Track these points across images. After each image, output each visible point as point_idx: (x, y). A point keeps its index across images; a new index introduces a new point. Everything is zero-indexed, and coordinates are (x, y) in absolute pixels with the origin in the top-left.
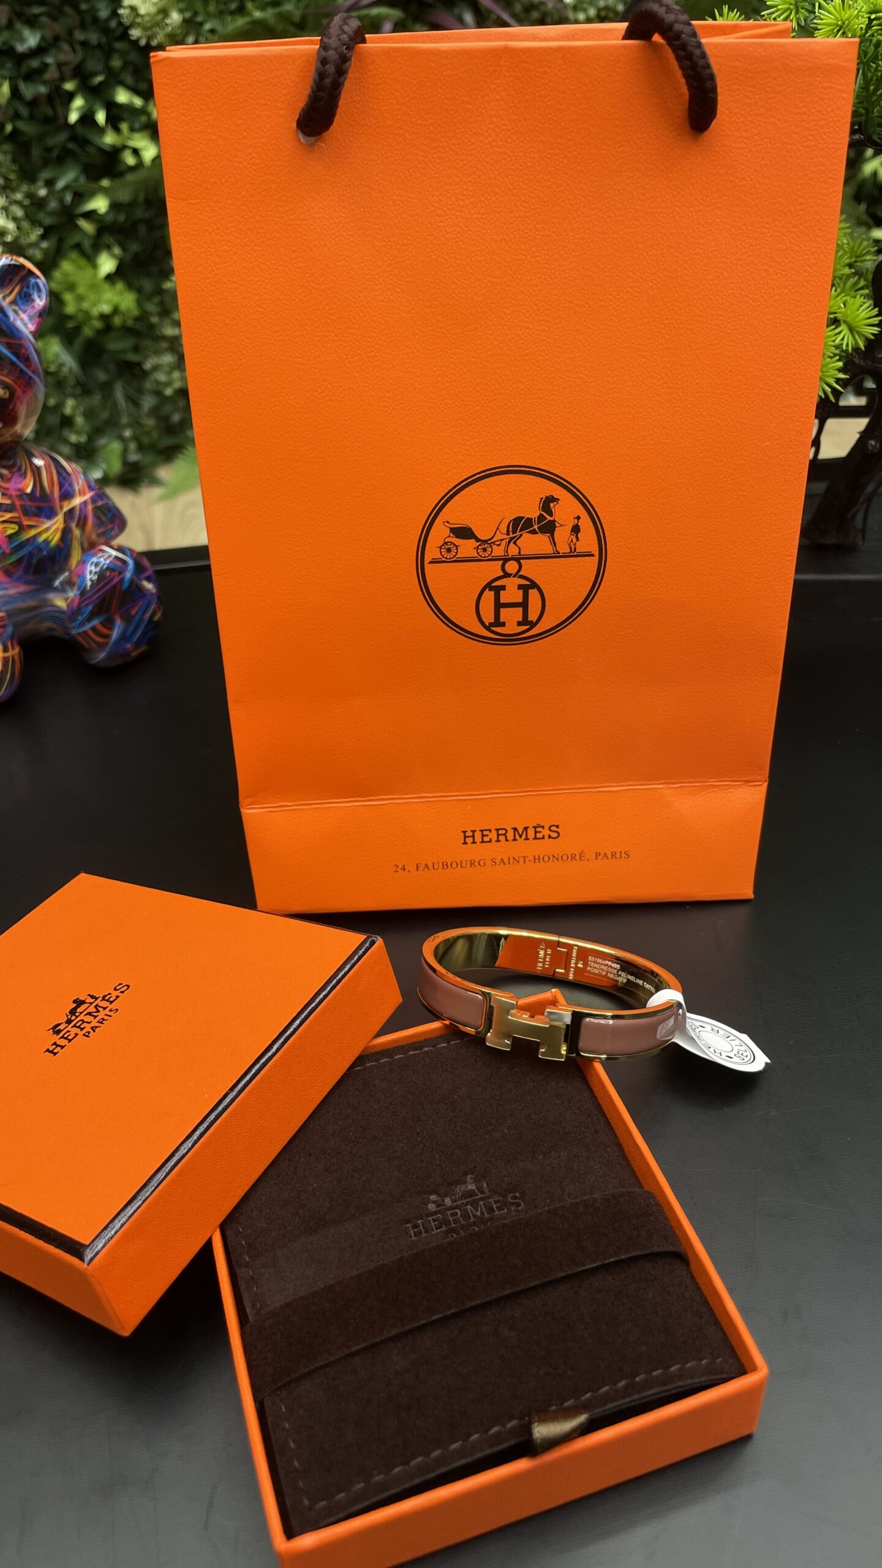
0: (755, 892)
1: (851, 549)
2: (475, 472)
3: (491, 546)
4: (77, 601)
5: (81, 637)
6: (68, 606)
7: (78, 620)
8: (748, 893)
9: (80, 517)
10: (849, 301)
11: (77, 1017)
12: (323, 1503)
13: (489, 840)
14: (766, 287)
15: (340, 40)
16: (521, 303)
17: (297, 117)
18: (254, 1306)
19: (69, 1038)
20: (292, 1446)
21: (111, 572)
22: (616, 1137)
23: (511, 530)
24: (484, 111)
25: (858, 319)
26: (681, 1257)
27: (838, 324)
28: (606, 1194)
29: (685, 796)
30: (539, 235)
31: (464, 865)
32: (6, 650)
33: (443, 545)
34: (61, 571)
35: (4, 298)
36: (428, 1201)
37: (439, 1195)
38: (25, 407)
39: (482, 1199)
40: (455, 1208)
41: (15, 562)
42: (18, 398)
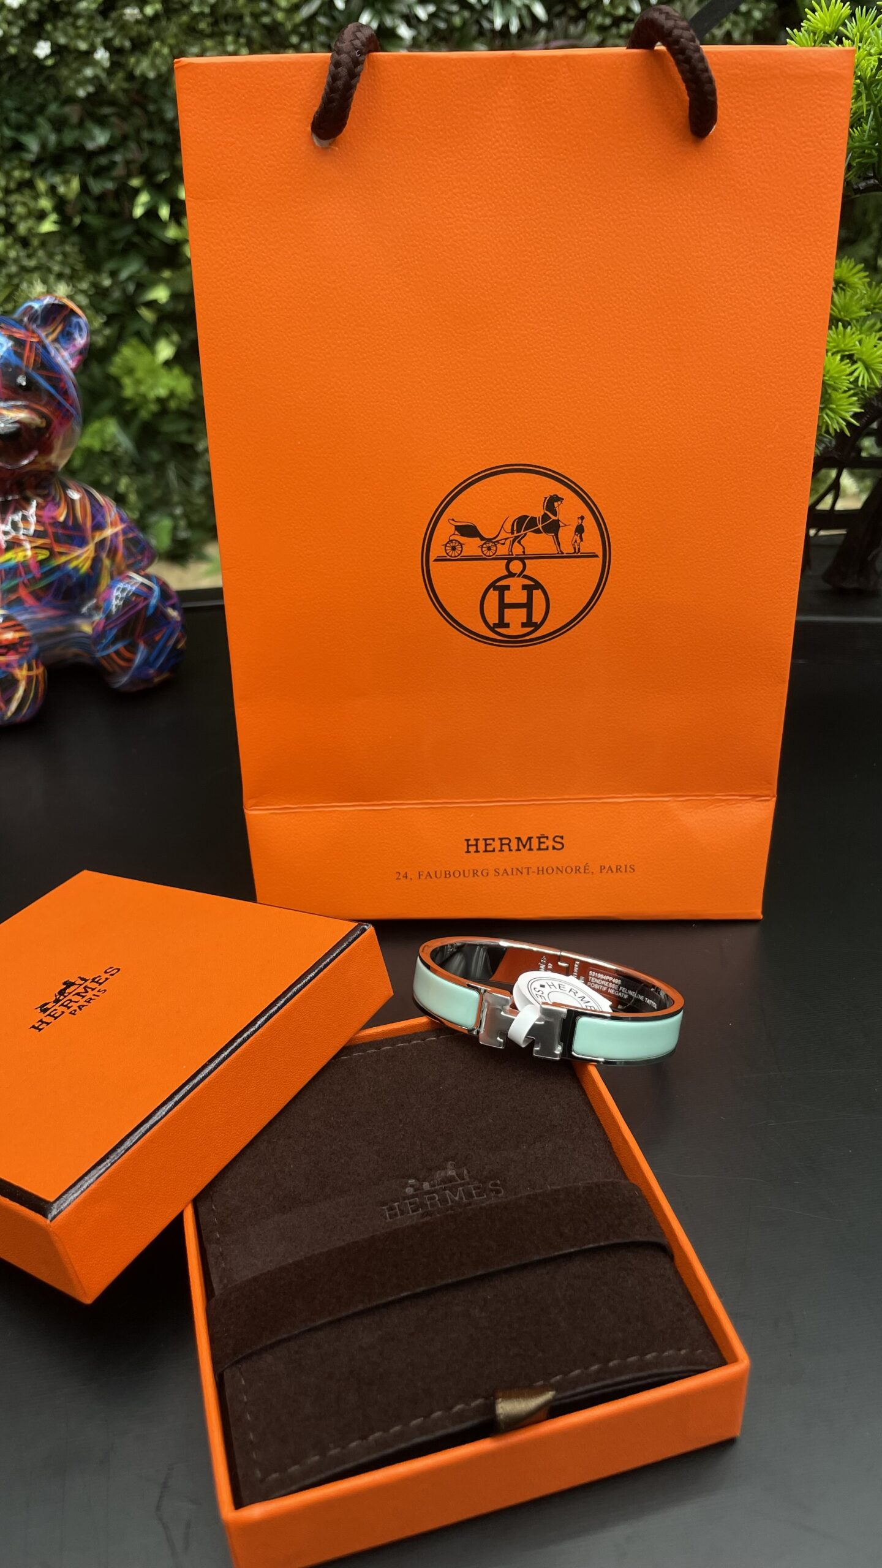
0: (763, 913)
1: (873, 594)
2: (479, 470)
3: (496, 545)
4: (102, 626)
5: (105, 659)
6: (94, 629)
7: (102, 643)
8: (757, 913)
9: (110, 548)
11: (65, 997)
12: (275, 1476)
13: (492, 849)
14: (768, 290)
15: (352, 44)
16: (526, 303)
17: (312, 119)
18: (221, 1281)
19: (56, 1015)
20: (249, 1418)
21: (136, 597)
22: (605, 1133)
23: (515, 529)
24: (491, 117)
25: (874, 356)
26: (664, 1249)
27: (854, 362)
28: (589, 1183)
29: (691, 810)
30: (544, 237)
31: (466, 875)
32: (30, 669)
33: (448, 543)
34: (90, 598)
35: (47, 336)
36: (406, 1185)
37: (418, 1179)
38: (61, 438)
39: (462, 1185)
40: (433, 1193)
41: (45, 586)
42: (55, 427)
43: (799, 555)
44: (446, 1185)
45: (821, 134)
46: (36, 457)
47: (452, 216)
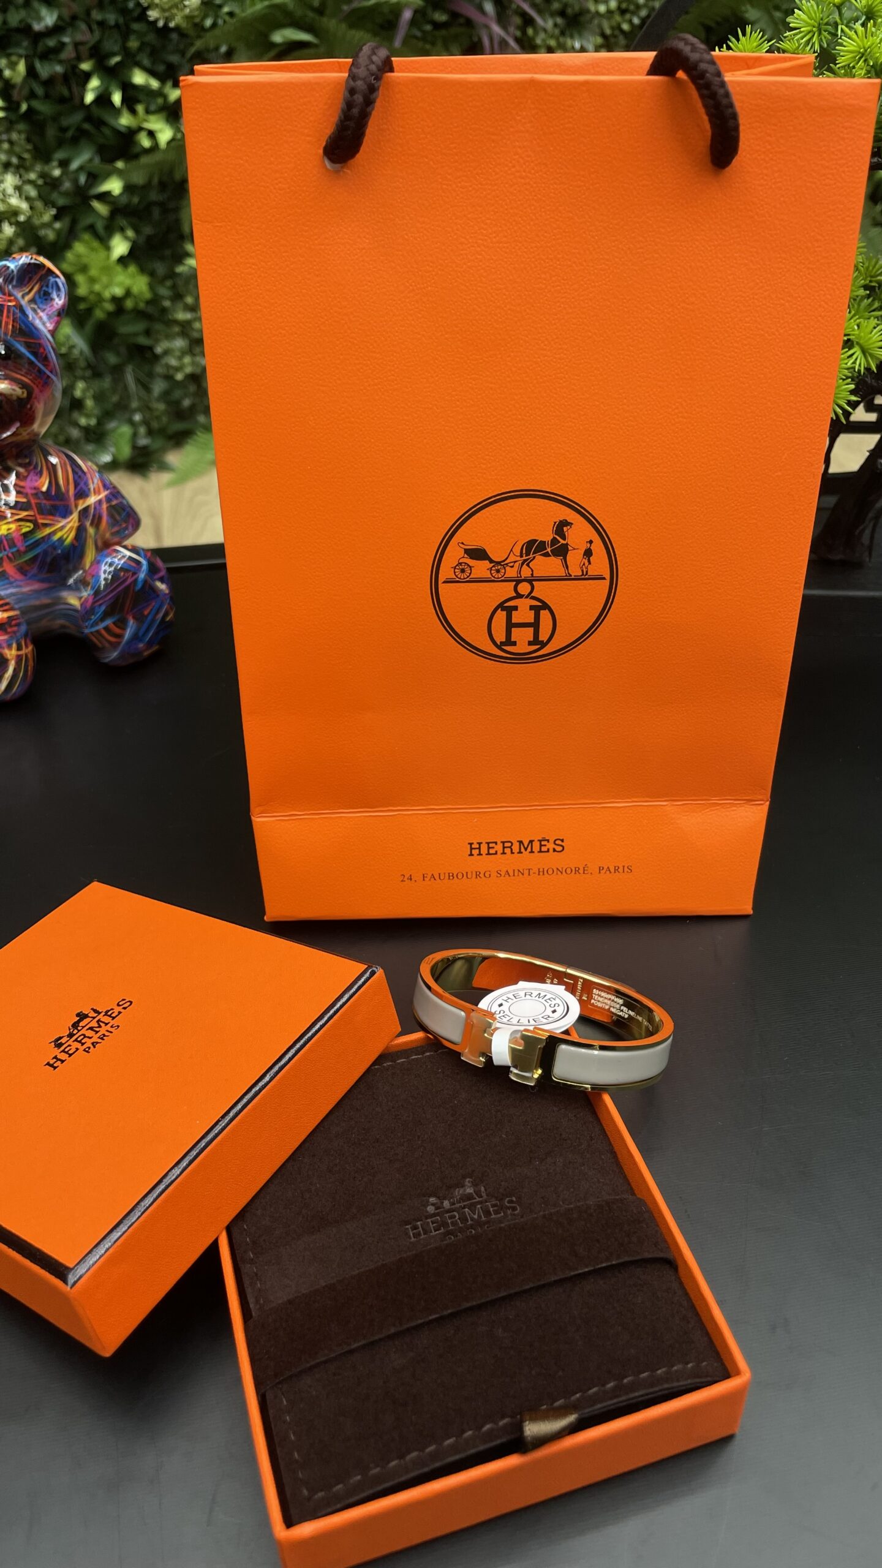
0: (753, 909)
1: (858, 565)
2: (490, 495)
3: (504, 567)
4: (91, 601)
5: (94, 635)
6: (81, 605)
7: (91, 619)
8: (748, 909)
9: (94, 516)
10: (862, 322)
11: (79, 1031)
12: (321, 1494)
13: (494, 852)
14: (781, 321)
15: (368, 70)
16: (541, 331)
17: (324, 143)
18: (257, 1301)
19: (69, 1053)
20: (293, 1438)
21: (125, 573)
22: (612, 1147)
23: (524, 552)
24: (508, 142)
25: (871, 341)
26: (670, 1264)
27: (851, 347)
28: (599, 1201)
29: (688, 814)
30: (559, 265)
31: (469, 876)
32: (19, 648)
33: (457, 565)
34: (76, 570)
35: (23, 297)
36: (427, 1204)
37: (439, 1198)
38: (42, 405)
39: (480, 1203)
40: (453, 1212)
41: (30, 559)
42: (36, 398)
43: (802, 577)
44: (465, 1203)
45: (841, 166)
46: (17, 429)
47: (467, 243)
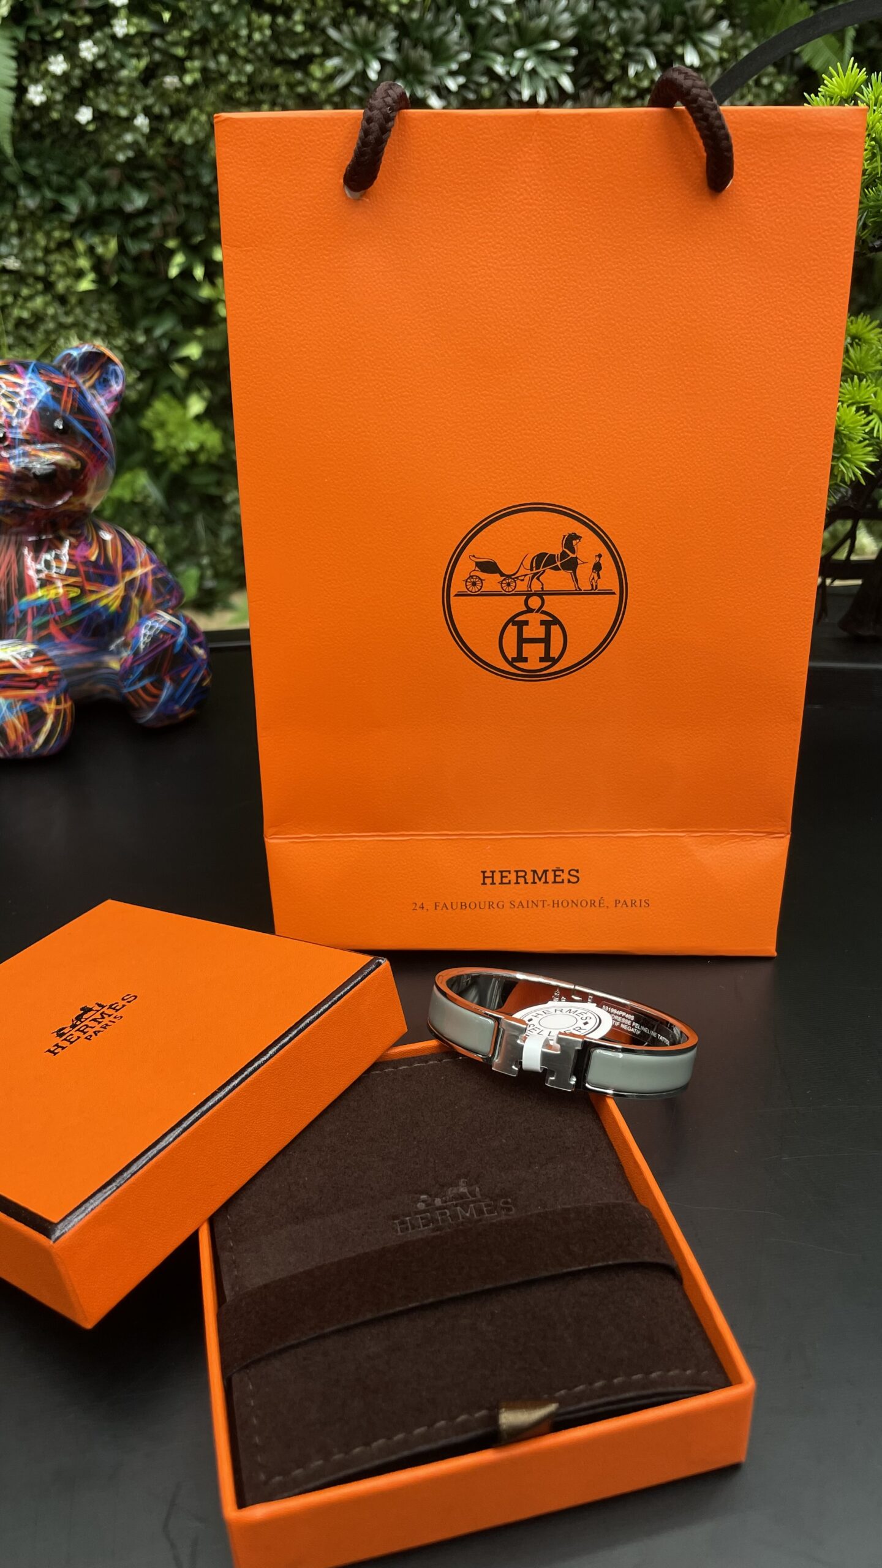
0: (777, 951)
3: (515, 581)
4: (130, 662)
5: (132, 695)
6: (121, 666)
7: (129, 679)
8: (769, 948)
9: (140, 588)
11: (82, 1022)
12: (279, 1478)
13: (507, 882)
14: (782, 338)
16: (548, 349)
17: (345, 172)
18: (233, 1288)
19: (72, 1040)
20: (255, 1422)
21: (164, 635)
22: (618, 1158)
23: (534, 565)
24: (516, 172)
26: (673, 1272)
27: (869, 414)
28: (599, 1204)
29: (706, 845)
30: (566, 286)
31: (482, 906)
32: (58, 703)
33: (468, 578)
34: (119, 636)
35: (85, 383)
36: (418, 1200)
37: (430, 1196)
38: (95, 481)
39: (473, 1202)
40: (445, 1208)
41: (75, 623)
42: (89, 470)
44: (458, 1202)
45: (834, 189)
46: (70, 497)
47: (478, 265)
